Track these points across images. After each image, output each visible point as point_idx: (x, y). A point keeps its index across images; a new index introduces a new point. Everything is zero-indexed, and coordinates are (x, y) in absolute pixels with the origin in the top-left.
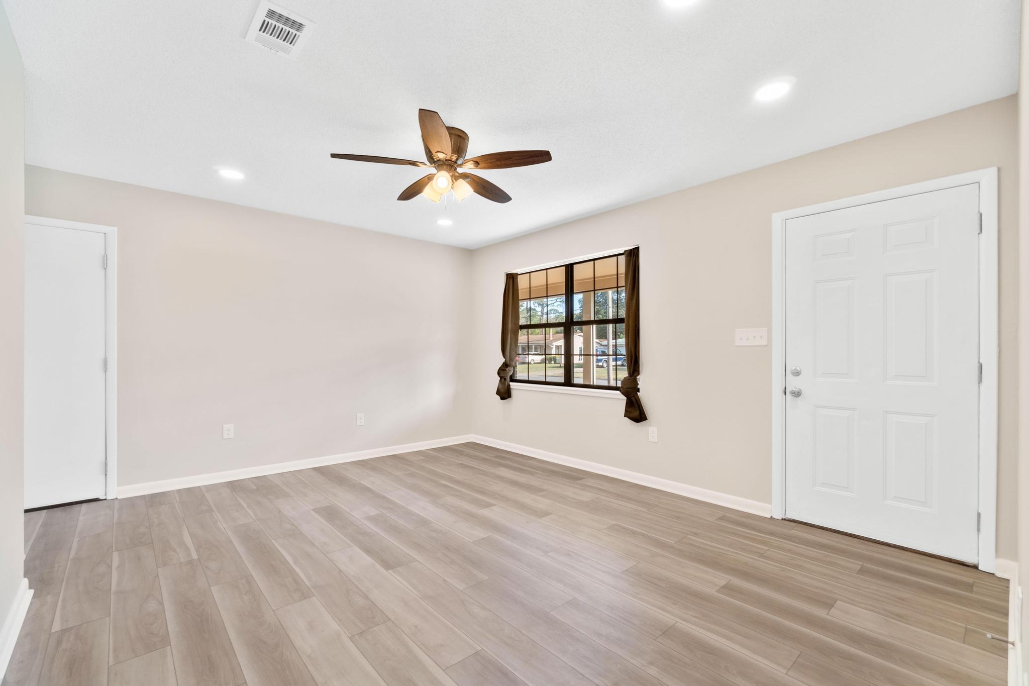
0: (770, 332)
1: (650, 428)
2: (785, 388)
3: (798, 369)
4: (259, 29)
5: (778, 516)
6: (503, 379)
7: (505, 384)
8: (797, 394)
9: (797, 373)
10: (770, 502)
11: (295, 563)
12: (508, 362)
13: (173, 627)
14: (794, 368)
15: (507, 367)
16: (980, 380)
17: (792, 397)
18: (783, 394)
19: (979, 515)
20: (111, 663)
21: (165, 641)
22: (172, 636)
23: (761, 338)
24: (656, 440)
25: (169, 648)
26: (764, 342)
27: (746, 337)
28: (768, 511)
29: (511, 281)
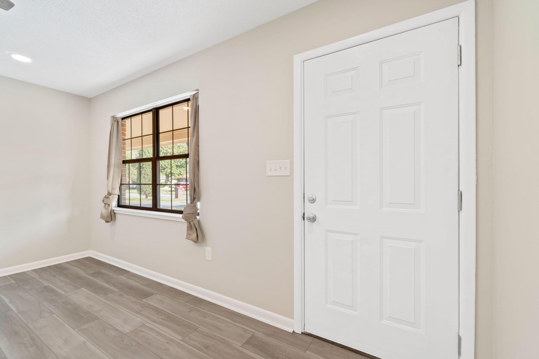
0: (292, 163)
1: (206, 247)
2: (304, 213)
3: (314, 197)
5: (299, 331)
6: (107, 205)
7: (108, 210)
8: (313, 219)
9: (313, 201)
10: (292, 317)
12: (110, 191)
14: (311, 196)
15: (110, 195)
16: (460, 208)
17: (310, 222)
18: (302, 219)
19: (460, 339)
23: (286, 169)
24: (210, 259)
26: (288, 173)
27: (274, 168)
28: (292, 325)
29: (116, 124)
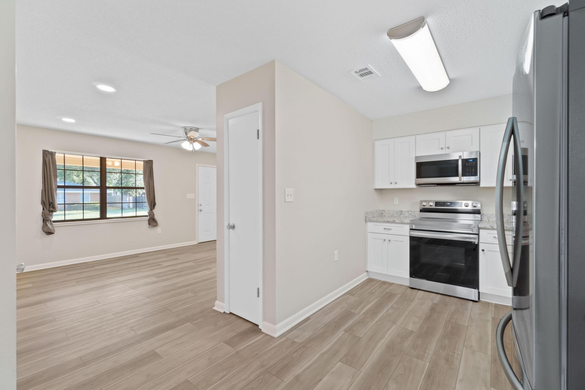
0: (195, 195)
1: (158, 228)
14: (200, 204)
18: (198, 211)
24: (160, 233)
26: (194, 198)
27: (190, 196)
28: (195, 242)
29: (50, 157)
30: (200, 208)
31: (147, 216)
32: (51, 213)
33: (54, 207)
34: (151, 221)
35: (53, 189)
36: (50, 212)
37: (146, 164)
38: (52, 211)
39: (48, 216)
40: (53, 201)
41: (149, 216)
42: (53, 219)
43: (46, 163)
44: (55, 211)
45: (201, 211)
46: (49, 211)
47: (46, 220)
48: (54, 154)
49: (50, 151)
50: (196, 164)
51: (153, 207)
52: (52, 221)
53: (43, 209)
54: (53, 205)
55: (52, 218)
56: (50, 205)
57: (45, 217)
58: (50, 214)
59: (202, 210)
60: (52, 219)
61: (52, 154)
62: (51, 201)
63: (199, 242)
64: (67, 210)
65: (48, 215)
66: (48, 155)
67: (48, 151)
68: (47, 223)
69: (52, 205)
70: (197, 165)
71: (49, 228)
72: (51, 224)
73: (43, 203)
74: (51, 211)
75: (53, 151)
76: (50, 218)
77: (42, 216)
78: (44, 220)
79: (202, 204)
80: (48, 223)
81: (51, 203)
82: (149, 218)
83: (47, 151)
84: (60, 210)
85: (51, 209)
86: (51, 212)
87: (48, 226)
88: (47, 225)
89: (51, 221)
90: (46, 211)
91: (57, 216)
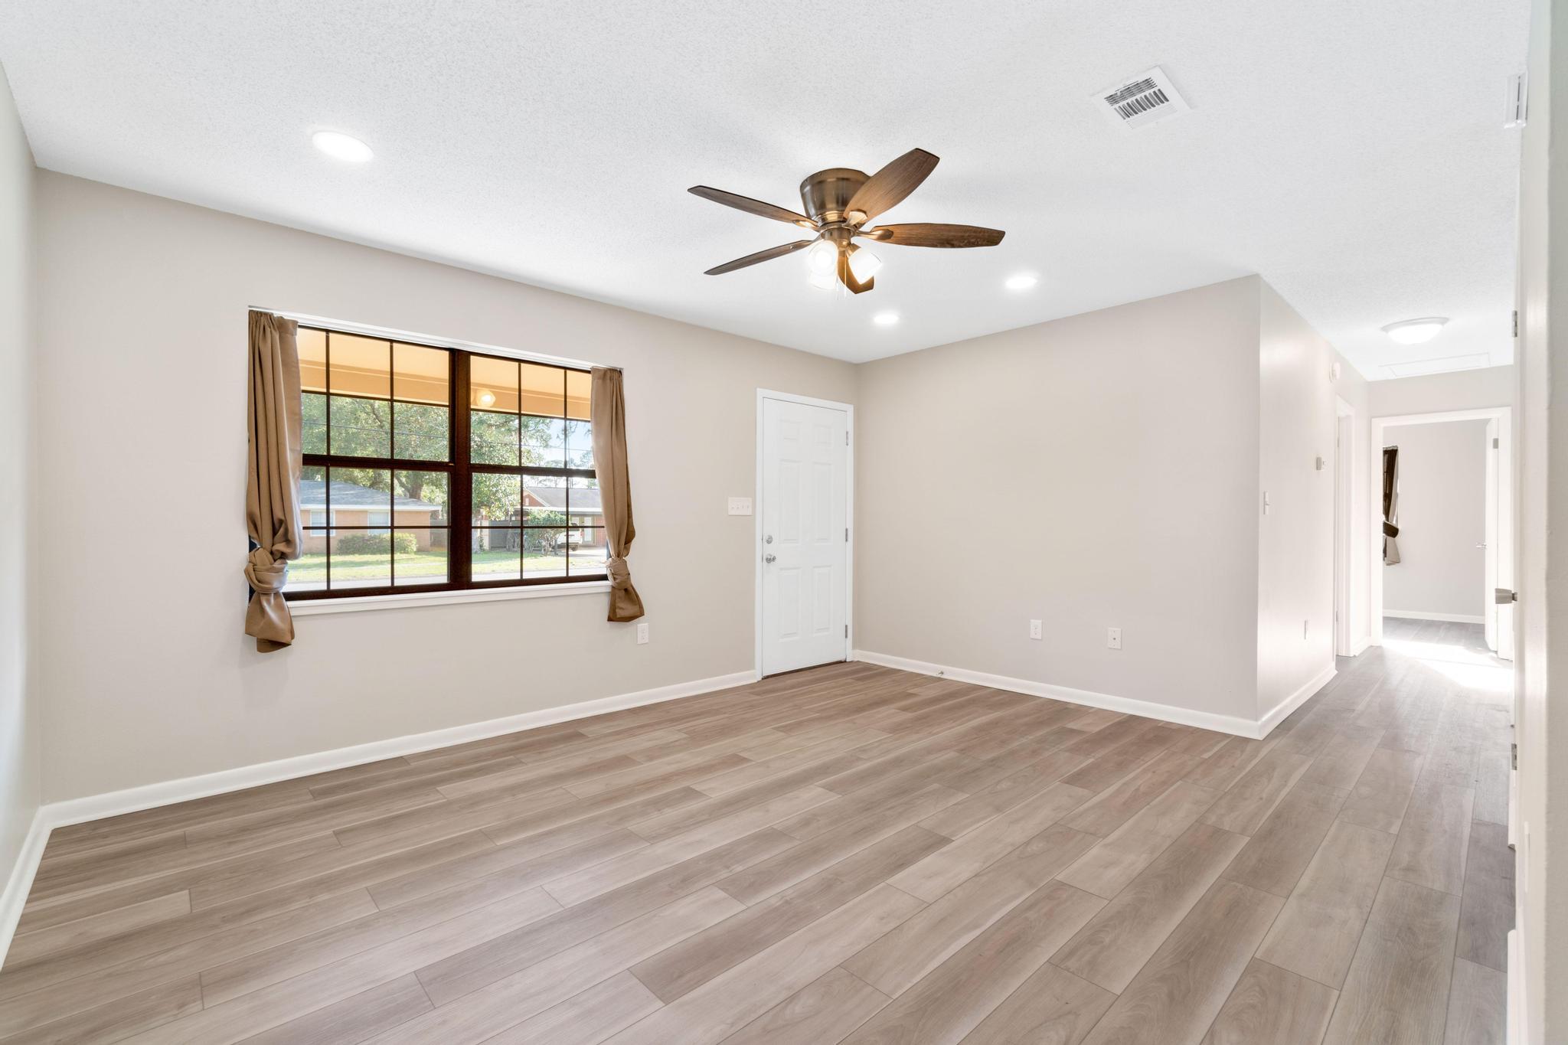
0: (754, 502)
1: (638, 625)
2: (763, 555)
4: (1161, 90)
6: (272, 595)
8: (772, 560)
9: (770, 541)
10: (754, 667)
11: (976, 927)
13: (1231, 977)
14: (769, 536)
16: (847, 539)
17: (767, 563)
18: (762, 561)
20: (1336, 993)
21: (1254, 968)
22: (1242, 968)
23: (748, 508)
24: (646, 641)
25: (1258, 956)
26: (749, 512)
27: (737, 506)
28: (753, 676)
29: (277, 337)
30: (770, 550)
31: (604, 578)
32: (279, 562)
33: (288, 541)
34: (619, 597)
35: (286, 463)
36: (275, 561)
37: (600, 381)
38: (283, 556)
39: (266, 575)
40: (285, 517)
41: (615, 579)
42: (287, 588)
43: (262, 356)
44: (295, 557)
45: (770, 560)
46: (272, 553)
47: (257, 591)
48: (291, 326)
49: (277, 313)
50: (758, 389)
51: (626, 544)
52: (284, 594)
53: (252, 546)
54: (286, 531)
55: (282, 583)
56: (275, 533)
57: (259, 581)
58: (277, 565)
59: (774, 559)
60: (281, 587)
61: (284, 328)
62: (278, 514)
63: (765, 674)
64: (336, 554)
65: (268, 570)
66: (268, 330)
67: (269, 316)
68: (265, 604)
69: (282, 530)
70: (761, 392)
71: (270, 624)
72: (280, 608)
73: (252, 522)
74: (279, 555)
75: (288, 315)
76: (275, 585)
77: (247, 572)
78: (252, 591)
79: (773, 537)
80: (269, 602)
81: (281, 522)
82: (613, 587)
83: (266, 314)
84: (312, 553)
85: (281, 547)
86: (281, 558)
87: (267, 614)
88: (263, 611)
89: (277, 594)
90: (262, 554)
91: (300, 575)
